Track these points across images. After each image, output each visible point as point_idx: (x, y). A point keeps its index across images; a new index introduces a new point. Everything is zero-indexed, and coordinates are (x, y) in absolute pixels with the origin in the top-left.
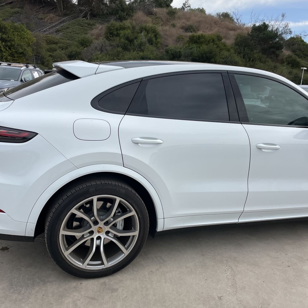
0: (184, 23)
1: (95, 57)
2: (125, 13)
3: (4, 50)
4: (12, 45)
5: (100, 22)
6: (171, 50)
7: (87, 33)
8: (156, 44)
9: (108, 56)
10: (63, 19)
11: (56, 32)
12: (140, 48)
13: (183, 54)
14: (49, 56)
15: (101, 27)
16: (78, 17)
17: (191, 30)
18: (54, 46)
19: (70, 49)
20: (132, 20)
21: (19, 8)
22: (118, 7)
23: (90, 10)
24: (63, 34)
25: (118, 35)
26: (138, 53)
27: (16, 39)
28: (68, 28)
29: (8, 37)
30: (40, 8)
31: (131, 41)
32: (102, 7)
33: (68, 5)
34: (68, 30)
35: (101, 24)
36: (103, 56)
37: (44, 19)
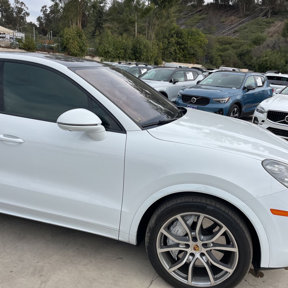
1: (264, 55)
3: (179, 52)
4: (185, 48)
5: (280, 20)
7: (263, 32)
9: (279, 53)
10: (243, 20)
11: (234, 33)
14: (219, 56)
15: (280, 24)
16: (258, 16)
18: (227, 46)
19: (241, 48)
21: (206, 14)
23: (272, 8)
24: (240, 34)
27: (189, 42)
28: (245, 28)
29: (183, 41)
30: (224, 12)
34: (246, 30)
35: (281, 21)
36: (274, 53)
37: (226, 22)
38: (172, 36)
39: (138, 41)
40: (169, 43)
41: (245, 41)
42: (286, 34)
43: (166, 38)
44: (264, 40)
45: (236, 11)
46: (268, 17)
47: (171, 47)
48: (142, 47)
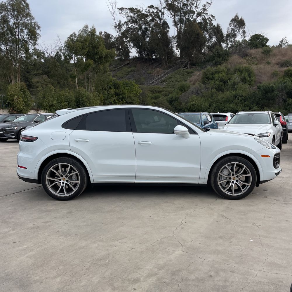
0: (279, 59)
1: (191, 100)
2: (221, 58)
3: (118, 102)
4: (123, 98)
6: (263, 86)
7: (186, 80)
8: (250, 82)
9: (203, 98)
10: (167, 71)
11: (161, 82)
12: (233, 87)
13: (276, 88)
14: (153, 103)
15: (198, 73)
16: (180, 68)
17: (287, 65)
18: (158, 94)
19: (170, 96)
20: (228, 64)
21: (134, 67)
22: (214, 54)
23: (190, 61)
24: (166, 84)
25: (213, 78)
26: (231, 93)
27: (126, 92)
28: (171, 78)
29: (121, 92)
30: (150, 65)
31: (225, 82)
32: (201, 56)
33: (172, 59)
34: (171, 80)
35: (199, 71)
36: (198, 98)
37: (152, 73)
38: (110, 88)
39: (81, 94)
40: (108, 94)
41: (172, 89)
42: (206, 82)
43: (105, 89)
44: (188, 87)
45: (160, 64)
46: (187, 68)
47: (111, 98)
48: (84, 99)
